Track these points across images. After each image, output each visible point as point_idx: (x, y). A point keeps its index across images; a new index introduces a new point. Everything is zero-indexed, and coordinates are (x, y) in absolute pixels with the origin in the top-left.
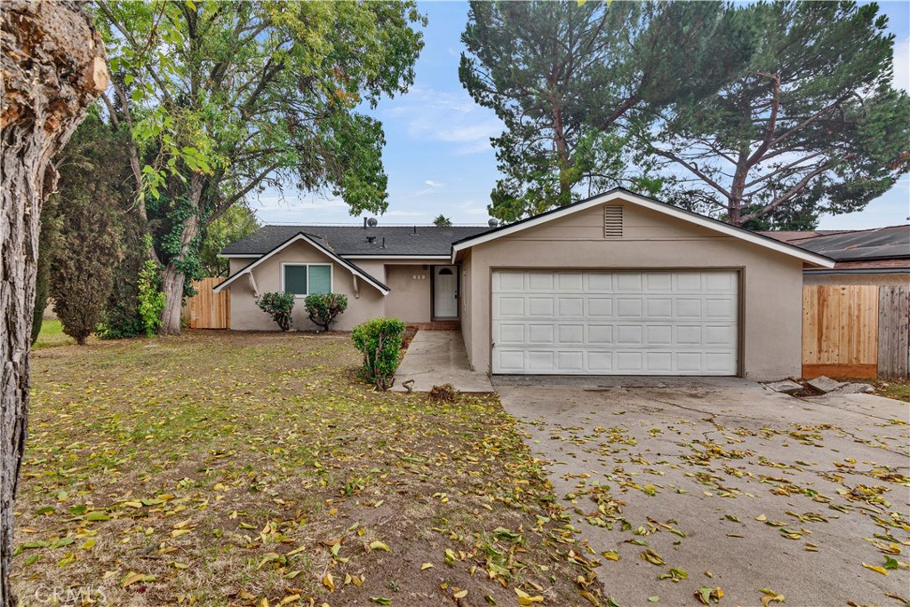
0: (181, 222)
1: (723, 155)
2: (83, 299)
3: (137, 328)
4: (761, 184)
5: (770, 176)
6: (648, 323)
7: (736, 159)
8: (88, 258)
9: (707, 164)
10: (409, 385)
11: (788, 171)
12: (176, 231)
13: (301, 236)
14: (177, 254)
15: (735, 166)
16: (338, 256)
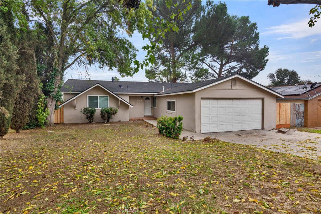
0: (53, 77)
1: (216, 62)
2: (22, 112)
3: (35, 124)
4: (226, 72)
5: (228, 69)
6: (242, 115)
7: (220, 63)
8: (25, 93)
9: (212, 64)
10: (193, 138)
11: (233, 68)
12: (52, 81)
13: (98, 85)
14: (53, 92)
15: (220, 65)
16: (113, 92)
